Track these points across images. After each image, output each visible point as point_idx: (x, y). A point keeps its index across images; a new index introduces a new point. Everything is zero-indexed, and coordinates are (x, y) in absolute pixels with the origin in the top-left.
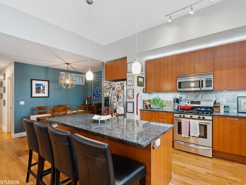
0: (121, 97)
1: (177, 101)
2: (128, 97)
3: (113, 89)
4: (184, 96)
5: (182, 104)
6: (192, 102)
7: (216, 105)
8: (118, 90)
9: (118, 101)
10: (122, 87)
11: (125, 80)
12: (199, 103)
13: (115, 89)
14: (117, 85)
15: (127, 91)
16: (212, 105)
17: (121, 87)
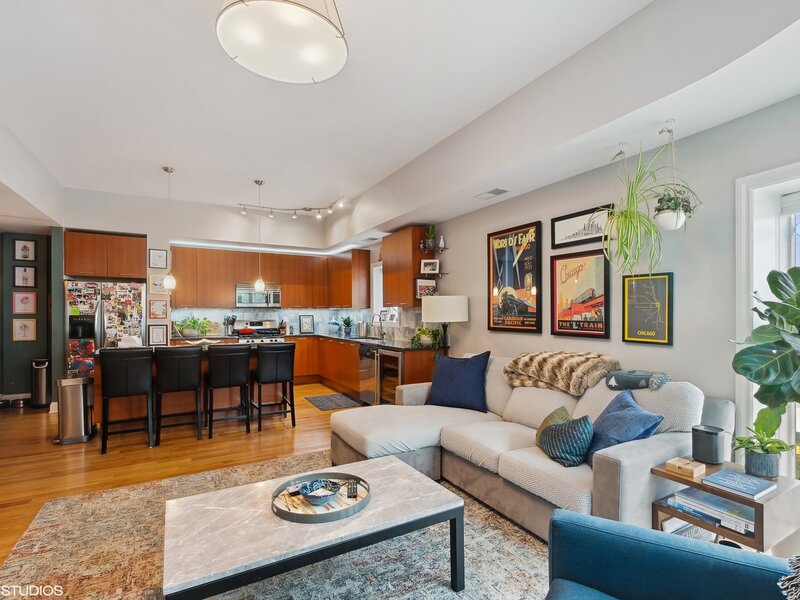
0: (131, 316)
1: (232, 321)
2: (151, 315)
3: (108, 297)
4: (239, 315)
5: (238, 327)
6: (252, 324)
7: (282, 327)
8: (123, 300)
9: (122, 324)
10: (134, 294)
11: (143, 280)
12: (260, 324)
13: (112, 298)
14: (119, 290)
15: (149, 304)
16: (277, 327)
17: (131, 294)
